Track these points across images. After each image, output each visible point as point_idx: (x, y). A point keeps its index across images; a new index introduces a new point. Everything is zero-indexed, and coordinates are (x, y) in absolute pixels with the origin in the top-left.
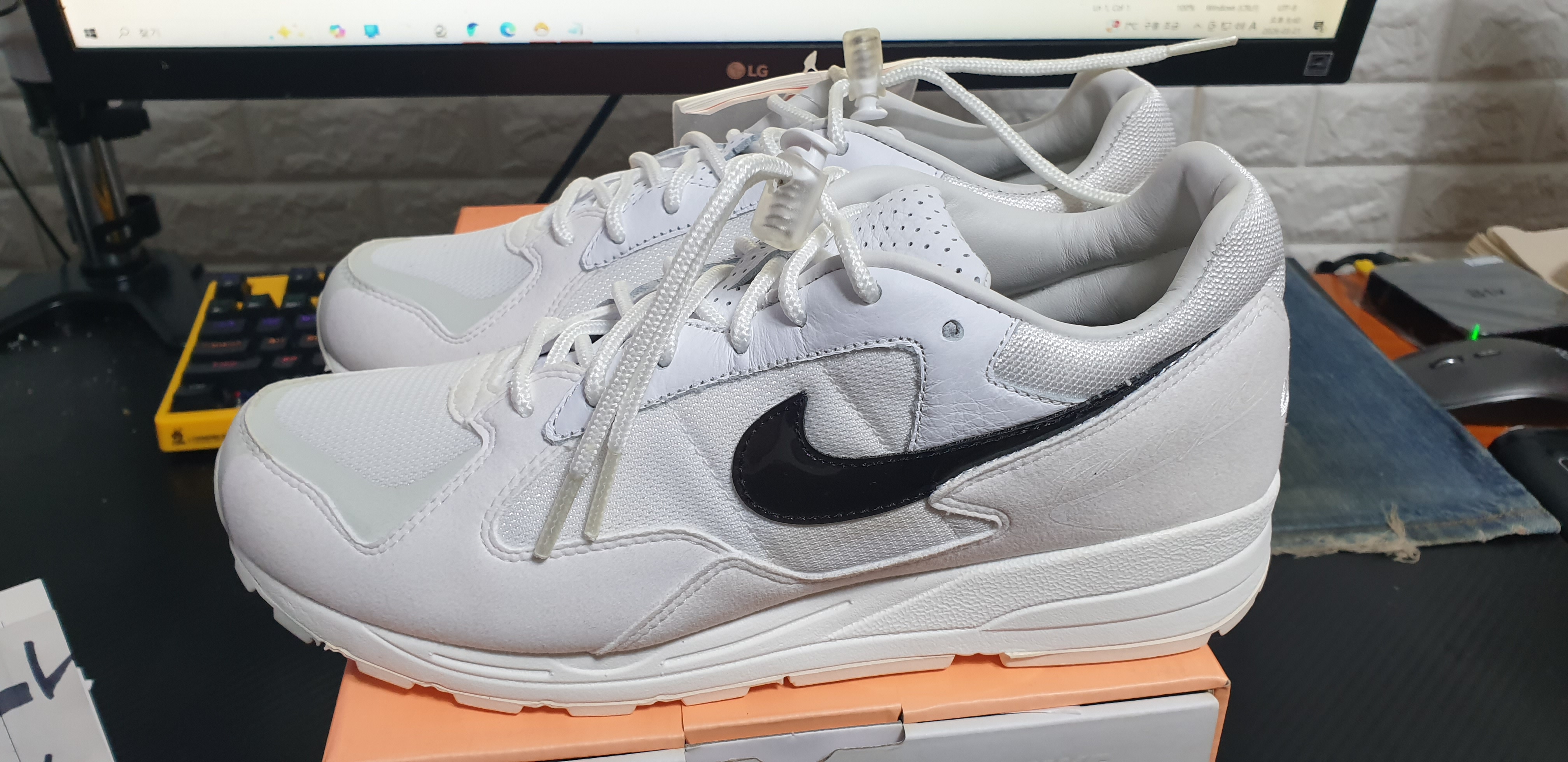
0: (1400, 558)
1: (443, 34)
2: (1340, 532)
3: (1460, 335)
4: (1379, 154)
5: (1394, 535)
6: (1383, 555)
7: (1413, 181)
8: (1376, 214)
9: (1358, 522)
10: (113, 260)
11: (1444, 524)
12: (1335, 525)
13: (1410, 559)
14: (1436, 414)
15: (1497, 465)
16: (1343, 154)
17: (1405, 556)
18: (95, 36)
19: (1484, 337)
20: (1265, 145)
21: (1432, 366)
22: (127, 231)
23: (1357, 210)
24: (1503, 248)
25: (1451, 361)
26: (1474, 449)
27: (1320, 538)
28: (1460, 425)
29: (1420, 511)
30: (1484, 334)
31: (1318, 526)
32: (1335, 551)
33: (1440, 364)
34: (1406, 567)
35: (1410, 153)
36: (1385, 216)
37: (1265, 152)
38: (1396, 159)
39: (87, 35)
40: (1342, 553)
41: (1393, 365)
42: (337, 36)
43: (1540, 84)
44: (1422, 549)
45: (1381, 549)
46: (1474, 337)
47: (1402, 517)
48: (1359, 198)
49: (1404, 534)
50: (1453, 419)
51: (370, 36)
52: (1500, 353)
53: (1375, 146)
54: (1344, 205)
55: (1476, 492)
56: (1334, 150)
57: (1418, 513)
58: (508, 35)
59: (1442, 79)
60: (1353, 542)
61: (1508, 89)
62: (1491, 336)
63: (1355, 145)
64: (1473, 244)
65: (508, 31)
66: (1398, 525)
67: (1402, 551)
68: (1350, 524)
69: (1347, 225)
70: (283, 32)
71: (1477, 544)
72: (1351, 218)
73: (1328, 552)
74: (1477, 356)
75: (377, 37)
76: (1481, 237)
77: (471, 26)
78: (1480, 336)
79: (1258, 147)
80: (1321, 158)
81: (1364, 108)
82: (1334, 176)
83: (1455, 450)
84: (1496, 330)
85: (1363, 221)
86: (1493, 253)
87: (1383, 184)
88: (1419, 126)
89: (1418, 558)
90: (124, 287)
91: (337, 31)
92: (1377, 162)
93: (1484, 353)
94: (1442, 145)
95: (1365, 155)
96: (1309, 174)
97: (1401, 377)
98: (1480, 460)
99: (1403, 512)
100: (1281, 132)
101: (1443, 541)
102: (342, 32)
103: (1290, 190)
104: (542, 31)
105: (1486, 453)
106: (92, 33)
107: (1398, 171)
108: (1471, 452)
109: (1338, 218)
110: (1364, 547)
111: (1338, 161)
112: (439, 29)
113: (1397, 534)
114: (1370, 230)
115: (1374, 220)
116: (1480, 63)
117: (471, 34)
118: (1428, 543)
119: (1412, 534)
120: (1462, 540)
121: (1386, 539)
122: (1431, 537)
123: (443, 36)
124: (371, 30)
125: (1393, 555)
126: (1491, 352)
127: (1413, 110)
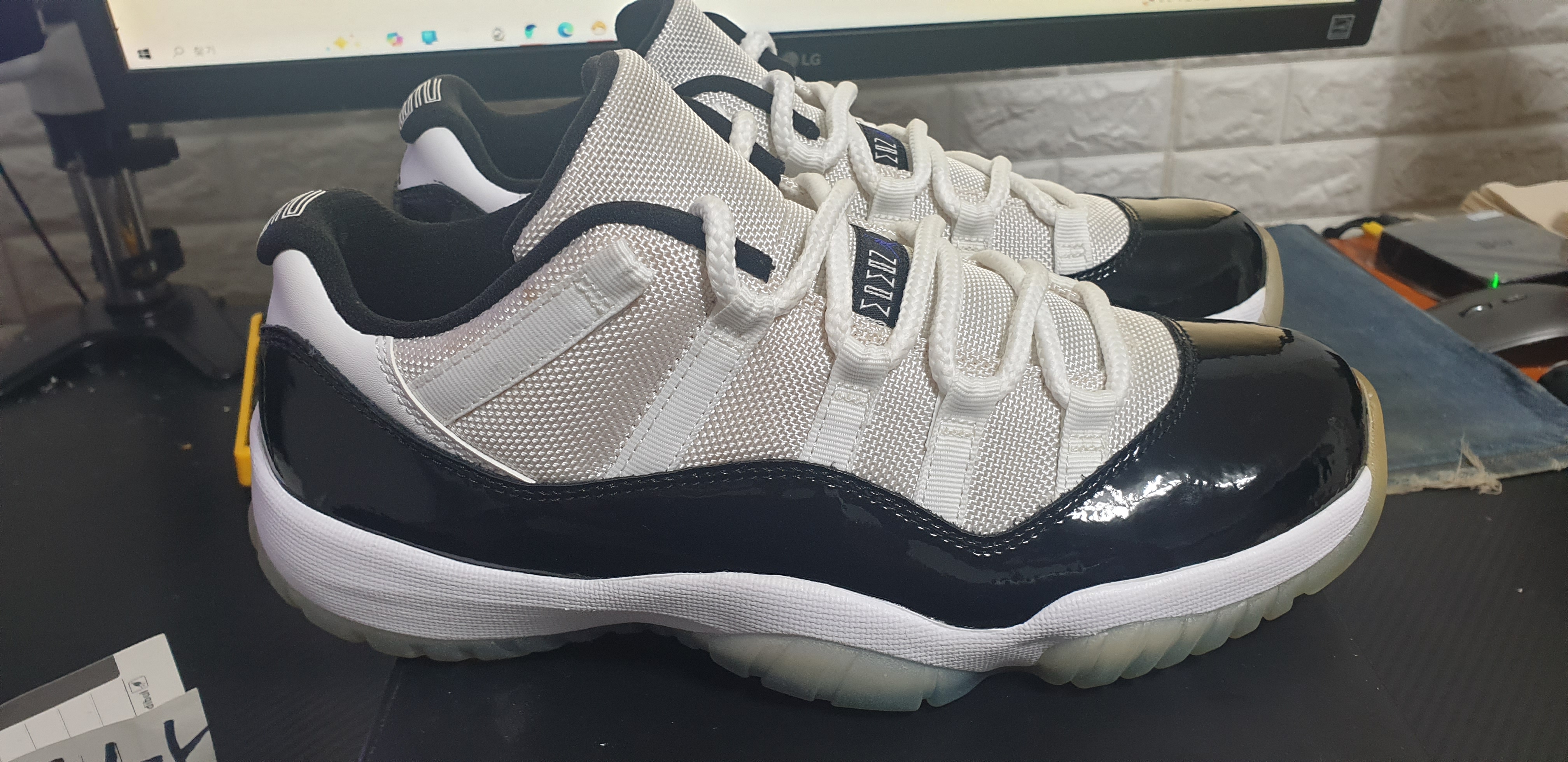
0: (1484, 490)
1: (501, 37)
2: (1421, 470)
3: (1480, 284)
4: (1350, 128)
5: (1473, 469)
6: (1467, 489)
7: (1382, 155)
8: (1350, 187)
9: (1435, 460)
10: (140, 296)
11: (1518, 456)
12: (1414, 465)
13: (1493, 490)
14: (1483, 357)
15: (1553, 398)
16: (1317, 130)
17: (1487, 488)
18: (148, 57)
19: (1504, 284)
20: (1243, 125)
21: (1463, 314)
22: (153, 266)
23: (1332, 184)
24: (1499, 202)
25: (1479, 308)
26: (1529, 386)
27: (1405, 477)
28: (1508, 364)
29: (1492, 446)
30: (1503, 281)
31: (1398, 467)
32: (1421, 489)
33: (1470, 312)
34: (1490, 498)
35: (1379, 125)
36: (1358, 188)
37: (1243, 132)
38: (1366, 132)
39: (141, 56)
40: (1427, 490)
41: (1428, 316)
42: (394, 44)
43: (1496, 52)
44: (1502, 480)
45: (1465, 484)
46: (1495, 285)
47: (1476, 453)
48: (1333, 171)
49: (1483, 468)
50: (1501, 360)
51: (428, 42)
52: (1526, 297)
53: (1346, 120)
54: (1320, 179)
55: (1538, 425)
56: (1308, 127)
57: (1490, 448)
58: (566, 35)
59: (1405, 53)
60: (1438, 479)
61: (1466, 58)
62: (1511, 282)
63: (1326, 120)
64: (1468, 201)
65: (566, 31)
66: (1475, 460)
67: (1485, 484)
68: (1426, 463)
69: (1323, 199)
70: (340, 44)
71: (1553, 472)
72: (1326, 191)
73: (1414, 490)
74: (1505, 301)
75: (434, 43)
76: (1476, 194)
77: (530, 28)
78: (1500, 284)
79: (1236, 127)
80: (1296, 135)
81: (1334, 84)
82: (1308, 151)
83: (1508, 388)
84: (1515, 277)
85: (1338, 195)
86: (1491, 209)
87: (1355, 157)
88: (1386, 98)
89: (1500, 489)
90: (151, 323)
91: (395, 39)
92: (1348, 135)
93: (1511, 298)
94: (1408, 116)
95: (1338, 130)
96: (1284, 151)
97: (1439, 326)
98: (1536, 395)
99: (1476, 448)
100: (1257, 111)
101: (1521, 472)
102: (400, 40)
103: (1268, 168)
104: (599, 30)
105: (1540, 388)
106: (146, 54)
107: (1368, 143)
108: (1526, 389)
109: (1314, 193)
110: (1448, 482)
111: (1312, 137)
112: (497, 33)
113: (1476, 467)
114: (1344, 202)
115: (1348, 192)
116: (1440, 35)
117: (528, 36)
118: (1507, 475)
119: (1491, 468)
120: (1538, 470)
121: (1466, 473)
122: (1508, 469)
123: (501, 40)
124: (428, 36)
125: (1477, 489)
126: (1517, 296)
127: (1379, 83)
